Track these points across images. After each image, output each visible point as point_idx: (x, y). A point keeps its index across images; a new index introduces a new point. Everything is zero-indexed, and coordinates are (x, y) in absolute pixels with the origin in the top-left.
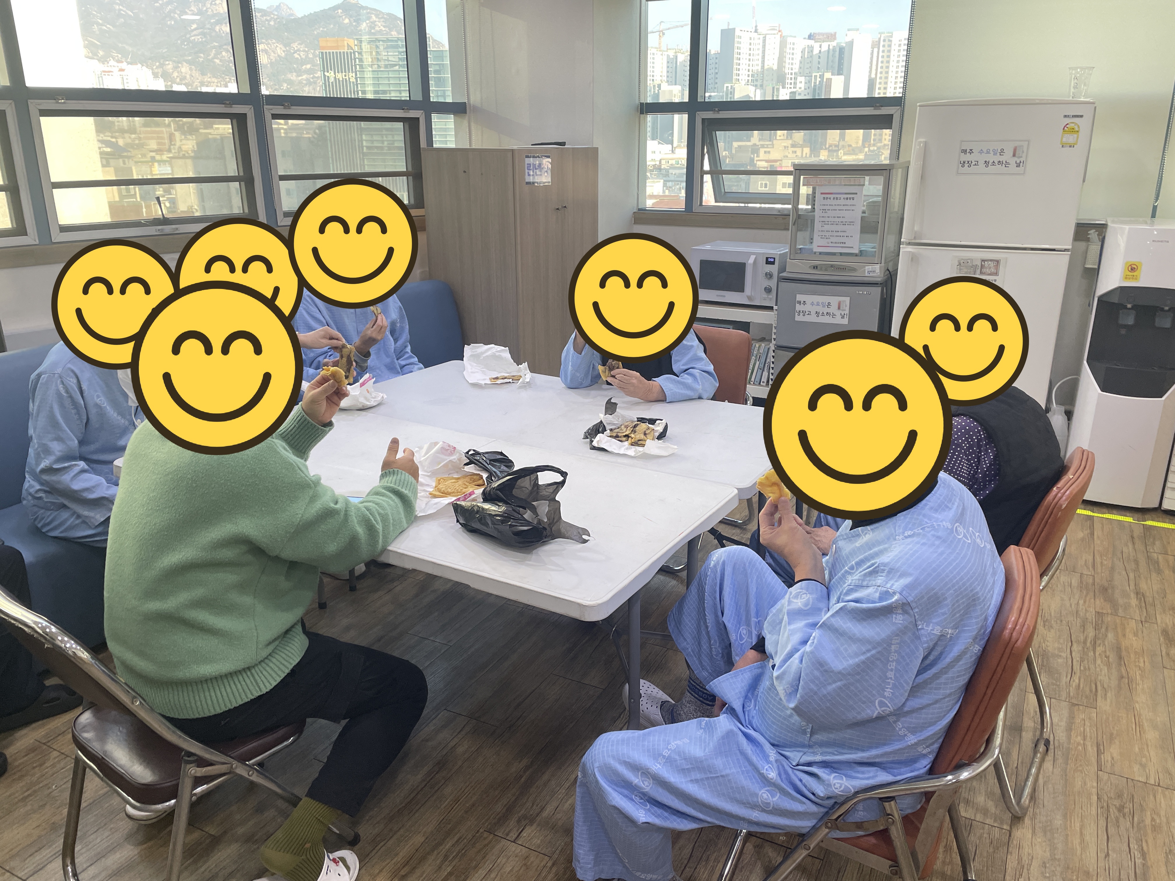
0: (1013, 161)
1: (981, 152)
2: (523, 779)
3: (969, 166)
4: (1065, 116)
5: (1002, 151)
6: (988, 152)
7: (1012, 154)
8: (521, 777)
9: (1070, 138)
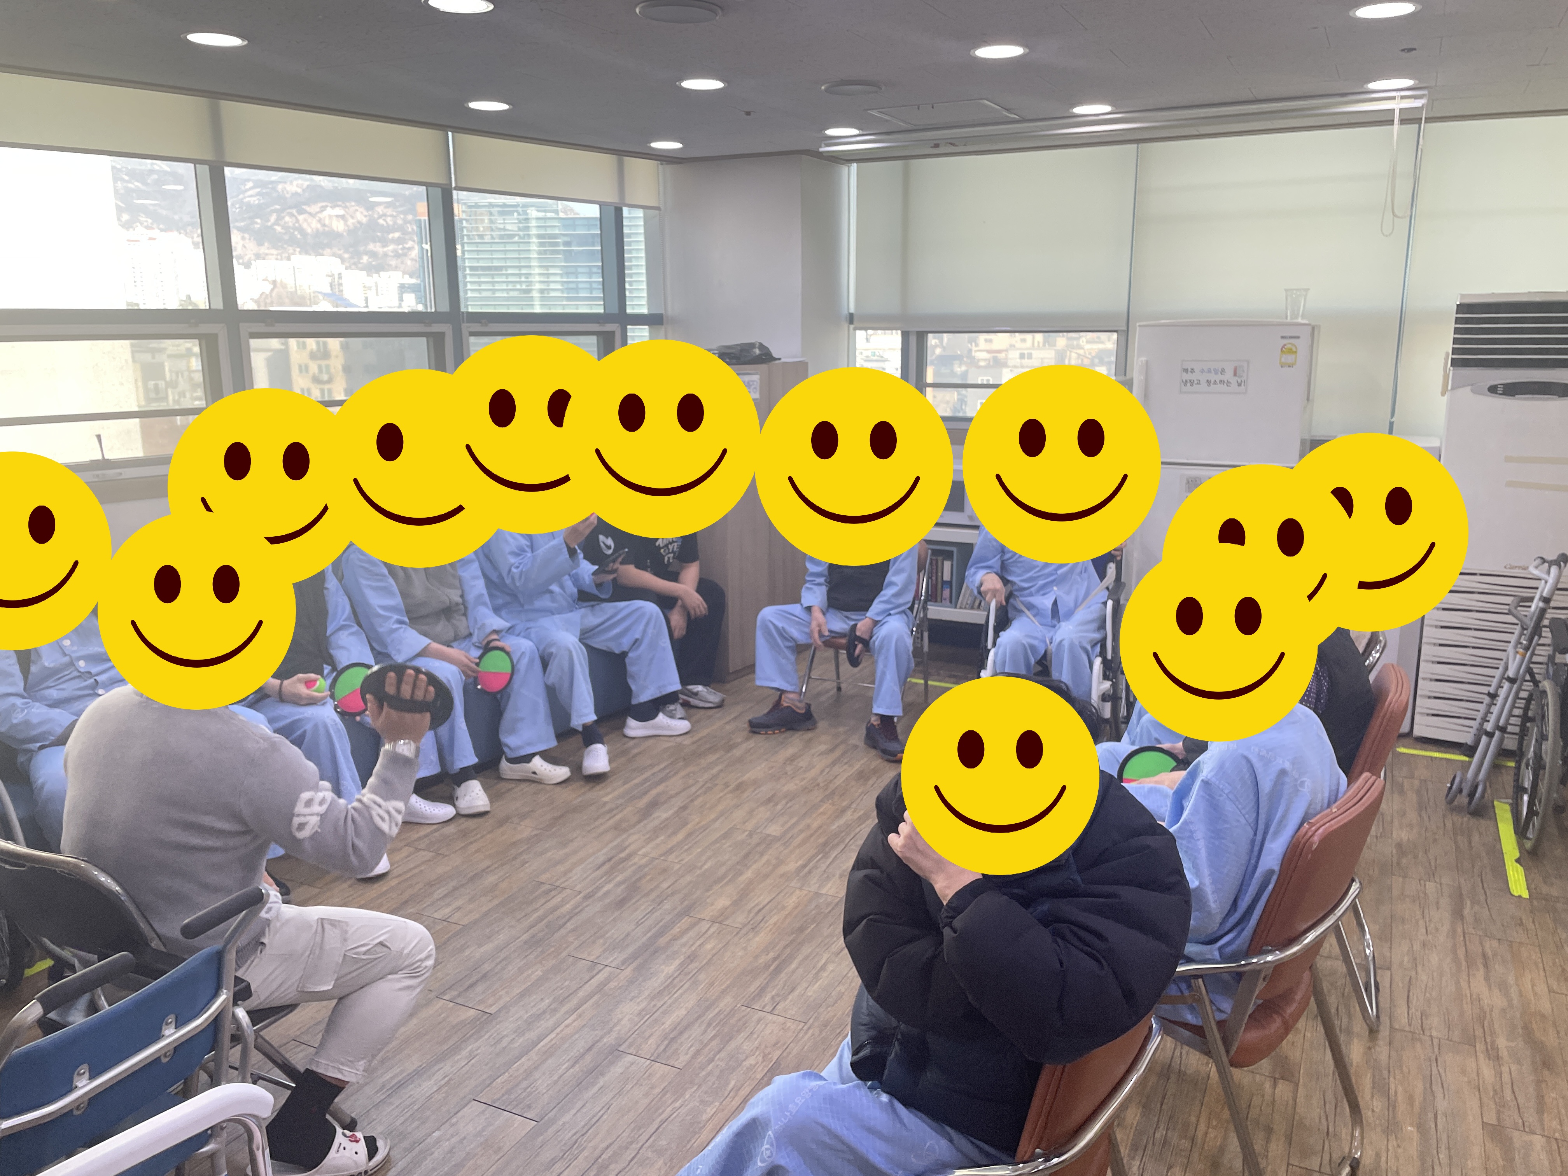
0: (1234, 381)
1: (1202, 371)
2: (772, 968)
3: (1192, 385)
4: (1283, 337)
5: (1223, 370)
6: (1209, 371)
7: (1232, 373)
8: (770, 966)
9: (1290, 358)
